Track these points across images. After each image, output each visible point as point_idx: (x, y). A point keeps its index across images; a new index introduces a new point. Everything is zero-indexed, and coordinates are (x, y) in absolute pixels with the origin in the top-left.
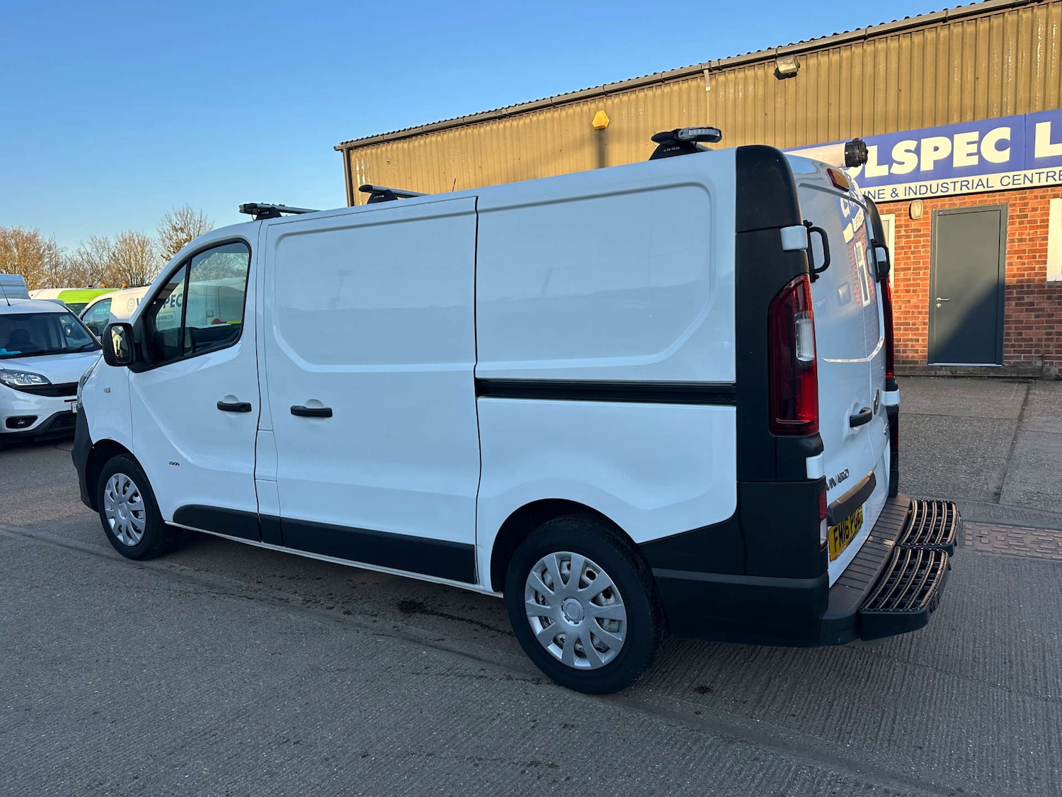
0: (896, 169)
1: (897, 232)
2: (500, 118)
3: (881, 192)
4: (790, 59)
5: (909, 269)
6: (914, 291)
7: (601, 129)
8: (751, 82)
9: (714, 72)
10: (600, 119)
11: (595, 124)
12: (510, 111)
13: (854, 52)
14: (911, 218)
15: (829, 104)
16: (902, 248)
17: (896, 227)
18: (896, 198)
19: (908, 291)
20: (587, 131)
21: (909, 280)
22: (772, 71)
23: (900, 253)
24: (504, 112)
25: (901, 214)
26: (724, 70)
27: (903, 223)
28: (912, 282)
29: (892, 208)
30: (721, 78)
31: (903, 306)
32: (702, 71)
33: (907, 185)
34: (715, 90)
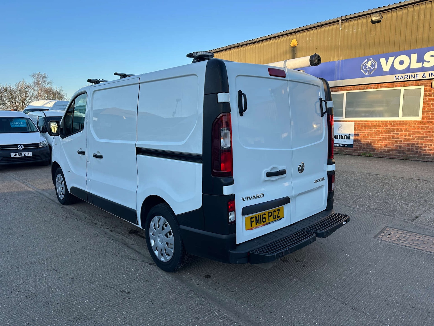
0: (426, 65)
1: (425, 94)
2: (254, 43)
3: (417, 75)
4: (377, 14)
5: (430, 111)
6: (431, 122)
7: (294, 47)
8: (360, 25)
9: (344, 21)
10: (294, 42)
11: (291, 45)
12: (258, 40)
13: (409, 10)
14: (432, 88)
15: (396, 35)
16: (427, 101)
17: (425, 91)
18: (425, 78)
19: (429, 122)
20: (288, 48)
21: (429, 116)
22: (370, 20)
23: (426, 104)
24: (255, 41)
25: (428, 85)
26: (348, 20)
27: (428, 90)
28: (430, 118)
29: (423, 82)
30: (347, 24)
31: (425, 129)
32: (338, 21)
33: (431, 72)
34: (344, 29)
